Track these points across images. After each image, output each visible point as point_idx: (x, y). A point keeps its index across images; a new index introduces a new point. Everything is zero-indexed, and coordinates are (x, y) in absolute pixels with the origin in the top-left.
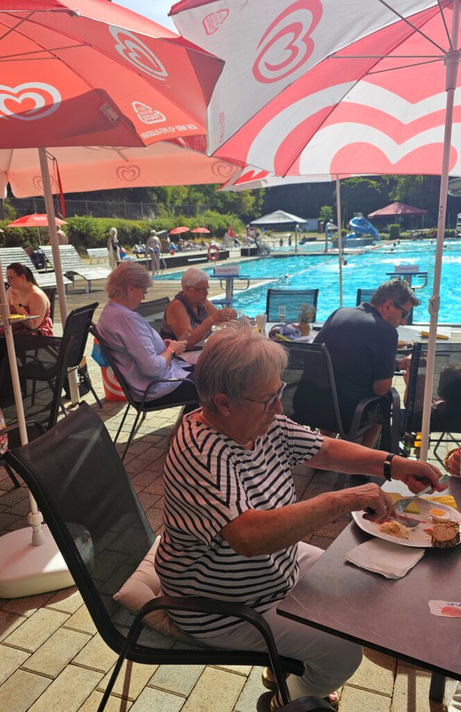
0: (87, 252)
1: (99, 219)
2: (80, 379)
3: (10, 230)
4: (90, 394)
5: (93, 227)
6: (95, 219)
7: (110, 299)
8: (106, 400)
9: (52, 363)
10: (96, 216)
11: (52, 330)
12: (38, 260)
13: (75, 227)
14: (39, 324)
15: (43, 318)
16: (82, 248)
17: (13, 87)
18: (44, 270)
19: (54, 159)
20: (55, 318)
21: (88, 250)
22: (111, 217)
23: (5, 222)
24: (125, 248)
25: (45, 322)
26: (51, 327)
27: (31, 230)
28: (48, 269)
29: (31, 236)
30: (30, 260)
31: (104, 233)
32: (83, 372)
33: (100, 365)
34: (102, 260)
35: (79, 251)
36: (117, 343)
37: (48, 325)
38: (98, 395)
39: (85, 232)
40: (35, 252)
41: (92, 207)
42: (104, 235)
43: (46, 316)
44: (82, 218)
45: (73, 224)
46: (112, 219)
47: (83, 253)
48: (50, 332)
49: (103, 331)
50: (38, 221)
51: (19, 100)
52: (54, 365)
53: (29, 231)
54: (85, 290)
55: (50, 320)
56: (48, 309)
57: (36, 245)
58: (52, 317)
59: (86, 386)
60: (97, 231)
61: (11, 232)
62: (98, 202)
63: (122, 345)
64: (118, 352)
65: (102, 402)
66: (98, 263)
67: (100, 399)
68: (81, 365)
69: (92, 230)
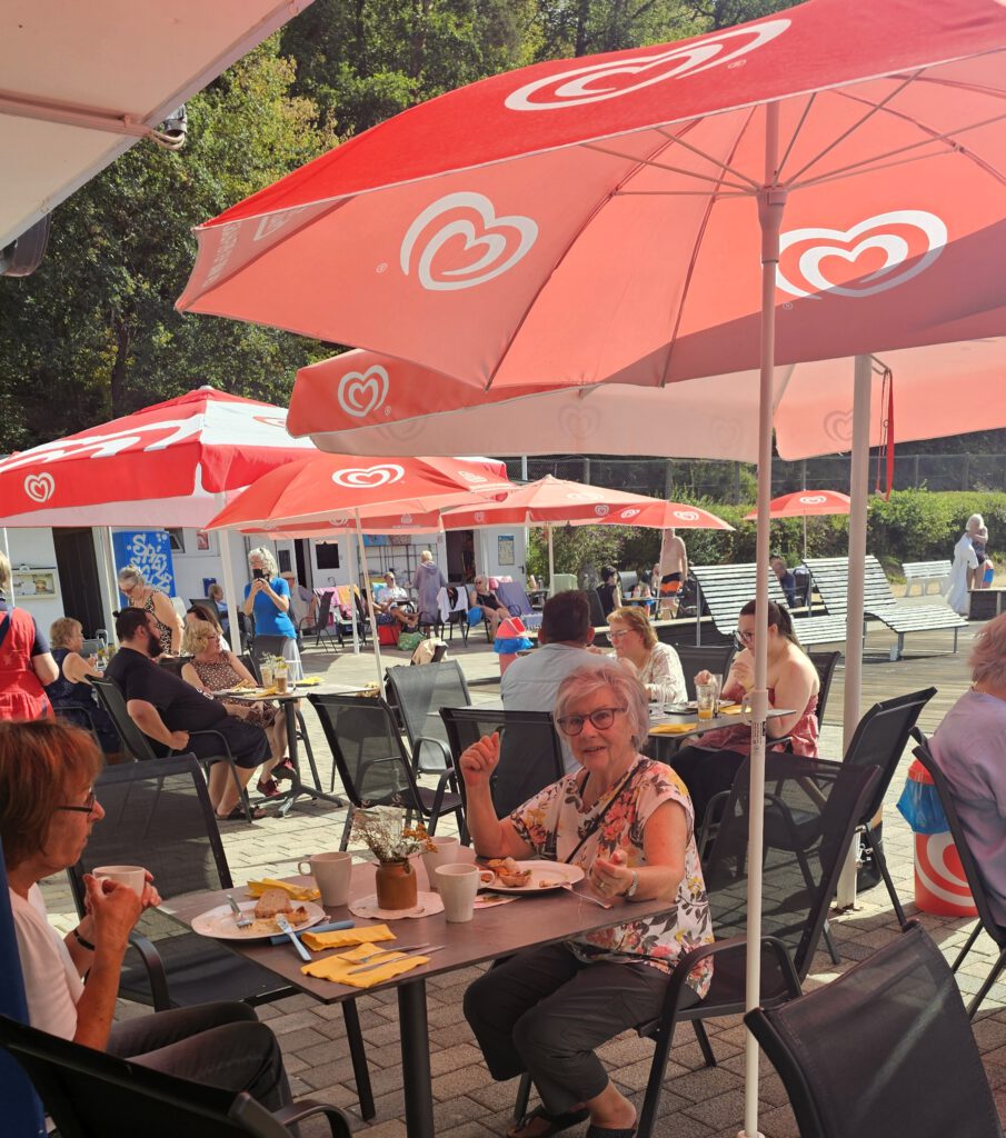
0: (902, 569)
1: (940, 493)
2: (864, 856)
3: (746, 525)
4: (881, 890)
5: (925, 515)
6: (932, 496)
7: (974, 684)
8: (917, 908)
9: (809, 813)
10: (933, 488)
11: (815, 741)
12: (795, 588)
13: (884, 514)
14: (790, 726)
15: (801, 715)
16: (892, 560)
17: (845, 228)
18: (805, 609)
19: (887, 371)
20: (825, 716)
21: (904, 565)
22: (971, 489)
23: (738, 509)
24: (994, 560)
25: (804, 723)
26: (815, 736)
27: (787, 523)
28: (814, 608)
29: (785, 536)
30: (780, 589)
31: (948, 525)
32: (872, 839)
33: (915, 828)
34: (934, 588)
35: (886, 566)
36: (975, 788)
37: (809, 729)
38: (899, 894)
39: (903, 524)
40: (790, 571)
41: (928, 470)
42: (948, 530)
43: (807, 711)
44: (899, 495)
45: (879, 508)
46: (972, 494)
47: (894, 572)
48: (811, 747)
49: (946, 754)
50: (808, 506)
51: (851, 256)
52: (811, 818)
53: (782, 527)
54: (888, 655)
55: (815, 719)
56: (813, 697)
57: (794, 555)
58: (819, 713)
59: (874, 870)
60: (932, 522)
61: (747, 529)
62: (945, 455)
63: (986, 792)
64: (974, 807)
65: (905, 911)
66: (924, 593)
67: (902, 903)
68: (871, 824)
69: (921, 520)
